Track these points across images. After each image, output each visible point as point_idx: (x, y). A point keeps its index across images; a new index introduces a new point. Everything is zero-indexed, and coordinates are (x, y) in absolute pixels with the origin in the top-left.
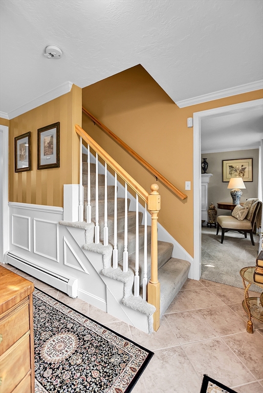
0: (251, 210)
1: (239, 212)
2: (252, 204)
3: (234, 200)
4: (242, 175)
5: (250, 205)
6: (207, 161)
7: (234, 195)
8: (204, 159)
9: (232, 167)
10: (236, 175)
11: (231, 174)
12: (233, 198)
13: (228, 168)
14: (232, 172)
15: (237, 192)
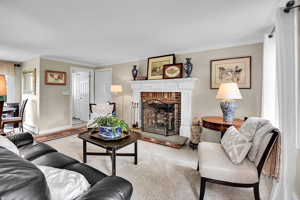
0: (257, 142)
1: (235, 147)
2: (258, 129)
3: (225, 114)
4: (236, 80)
5: (253, 131)
6: (191, 61)
7: (225, 108)
8: (187, 59)
9: (223, 69)
10: (228, 80)
11: (222, 78)
12: (224, 112)
13: (218, 70)
14: (224, 76)
15: (229, 103)
